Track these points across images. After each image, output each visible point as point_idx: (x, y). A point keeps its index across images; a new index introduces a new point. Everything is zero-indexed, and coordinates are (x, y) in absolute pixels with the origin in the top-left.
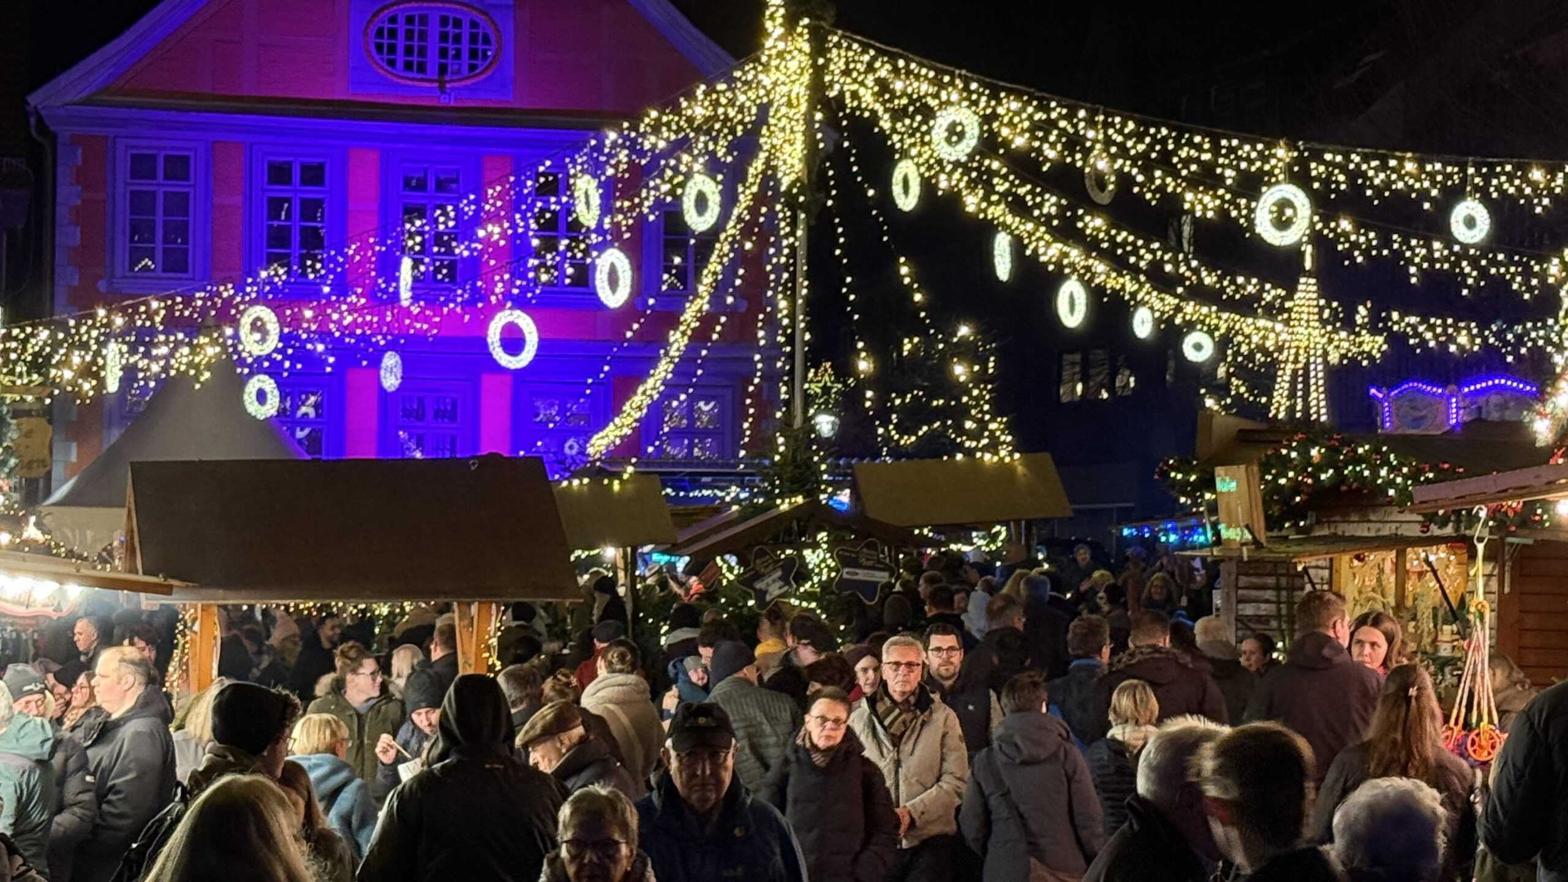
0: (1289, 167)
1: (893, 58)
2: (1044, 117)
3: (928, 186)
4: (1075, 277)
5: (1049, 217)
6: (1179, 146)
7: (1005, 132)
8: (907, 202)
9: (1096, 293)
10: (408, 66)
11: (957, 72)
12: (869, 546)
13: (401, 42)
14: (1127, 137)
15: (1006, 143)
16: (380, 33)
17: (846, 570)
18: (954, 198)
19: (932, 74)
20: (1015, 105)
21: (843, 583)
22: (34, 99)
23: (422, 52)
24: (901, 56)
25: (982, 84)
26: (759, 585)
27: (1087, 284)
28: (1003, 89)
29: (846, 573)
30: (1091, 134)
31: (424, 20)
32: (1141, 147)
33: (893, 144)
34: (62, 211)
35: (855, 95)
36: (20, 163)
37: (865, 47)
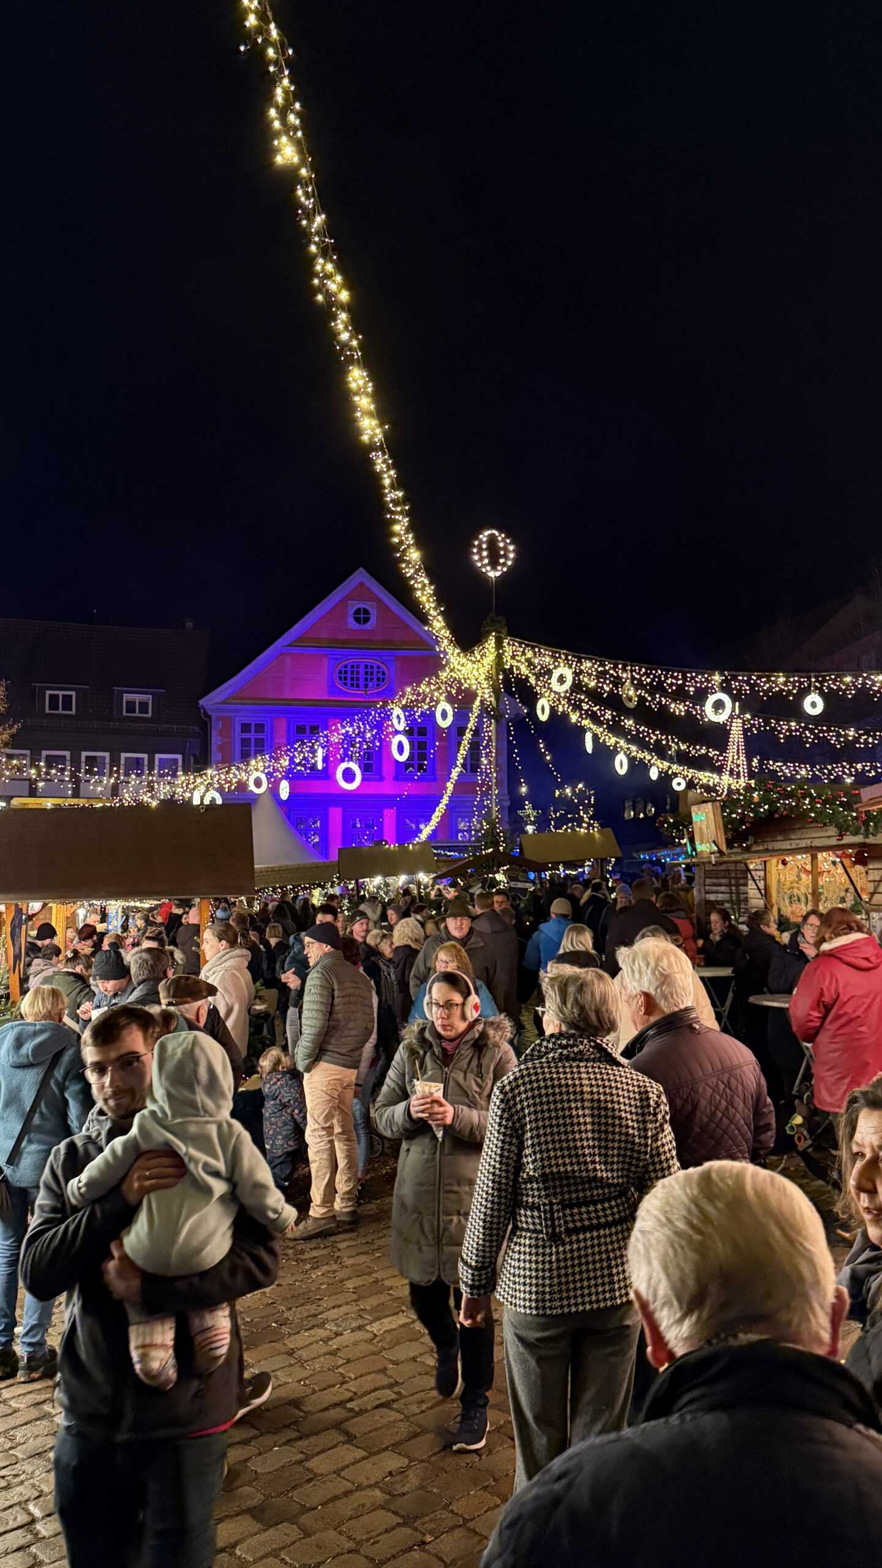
0: (721, 683)
1: (533, 648)
2: (602, 669)
3: (553, 710)
4: (622, 752)
5: (608, 720)
6: (667, 678)
7: (586, 680)
8: (544, 717)
9: (632, 760)
10: (352, 685)
11: (562, 651)
12: (525, 871)
13: (349, 676)
14: (642, 676)
15: (586, 685)
16: (340, 672)
18: (565, 716)
19: (550, 653)
20: (589, 664)
22: (201, 702)
23: (358, 679)
24: (537, 647)
25: (574, 656)
27: (628, 756)
28: (584, 658)
29: (512, 884)
30: (625, 675)
31: (358, 667)
32: (649, 680)
33: (537, 691)
34: (214, 748)
35: (518, 668)
36: (197, 729)
37: (520, 643)
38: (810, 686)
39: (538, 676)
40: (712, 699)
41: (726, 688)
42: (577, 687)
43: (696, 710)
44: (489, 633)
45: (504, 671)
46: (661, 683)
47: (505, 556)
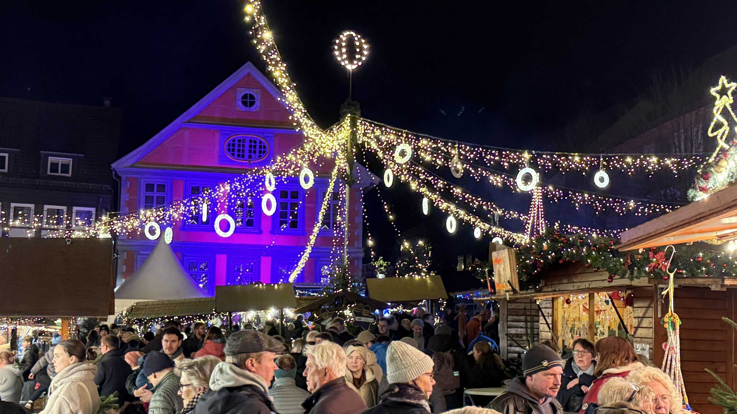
0: (529, 161)
1: (381, 127)
2: (436, 146)
3: (396, 179)
4: (452, 215)
5: (440, 188)
6: (486, 155)
7: (422, 154)
8: (388, 184)
9: (460, 221)
10: (239, 156)
11: (404, 131)
12: (367, 308)
13: (236, 148)
14: (466, 152)
15: (423, 159)
16: (229, 145)
17: (357, 317)
18: (406, 184)
19: (394, 132)
20: (425, 142)
21: (356, 322)
22: (113, 165)
23: (243, 151)
24: (384, 126)
25: (412, 135)
26: (323, 323)
27: (456, 218)
28: (421, 136)
30: (453, 152)
31: (244, 141)
32: (472, 156)
33: (384, 163)
34: (122, 203)
35: (369, 144)
36: (109, 187)
37: (371, 123)
38: (599, 163)
39: (384, 150)
40: (522, 173)
41: (533, 164)
42: (416, 160)
43: (510, 182)
44: (345, 114)
45: (357, 145)
46: (482, 158)
47: (361, 54)
